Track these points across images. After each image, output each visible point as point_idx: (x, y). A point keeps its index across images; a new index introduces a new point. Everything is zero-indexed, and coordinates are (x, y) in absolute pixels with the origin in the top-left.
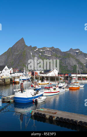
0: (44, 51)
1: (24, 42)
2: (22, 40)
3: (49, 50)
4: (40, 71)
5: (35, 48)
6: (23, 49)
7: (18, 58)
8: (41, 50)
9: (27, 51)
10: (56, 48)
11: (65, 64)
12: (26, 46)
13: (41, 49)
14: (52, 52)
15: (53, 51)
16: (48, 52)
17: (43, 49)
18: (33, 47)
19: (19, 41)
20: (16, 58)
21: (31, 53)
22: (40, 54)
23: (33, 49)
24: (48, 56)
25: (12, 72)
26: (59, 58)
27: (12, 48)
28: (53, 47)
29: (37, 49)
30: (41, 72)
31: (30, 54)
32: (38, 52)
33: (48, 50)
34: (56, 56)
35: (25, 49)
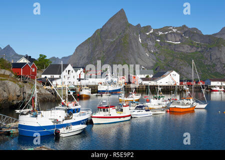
0: (166, 34)
1: (125, 18)
2: (121, 14)
3: (176, 33)
4: (146, 75)
5: (148, 28)
6: (124, 31)
7: (114, 49)
8: (160, 33)
9: (132, 34)
10: (192, 29)
11: (209, 59)
12: (130, 25)
13: (161, 30)
14: (182, 36)
15: (184, 33)
16: (173, 37)
17: (164, 29)
18: (144, 27)
19: (115, 15)
20: (110, 50)
21: (140, 40)
22: (159, 41)
23: (142, 30)
24: (175, 45)
25: (82, 77)
26: (198, 48)
27: (102, 29)
28: (184, 26)
29: (152, 31)
30: (147, 77)
31: (138, 41)
32: (153, 36)
33: (174, 33)
34: (191, 44)
35: (127, 32)
